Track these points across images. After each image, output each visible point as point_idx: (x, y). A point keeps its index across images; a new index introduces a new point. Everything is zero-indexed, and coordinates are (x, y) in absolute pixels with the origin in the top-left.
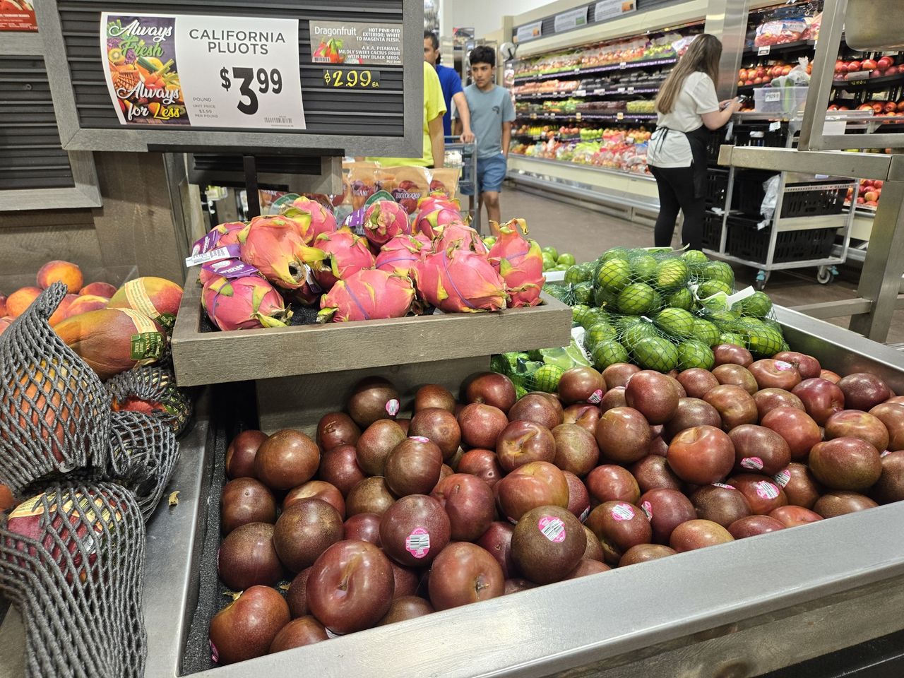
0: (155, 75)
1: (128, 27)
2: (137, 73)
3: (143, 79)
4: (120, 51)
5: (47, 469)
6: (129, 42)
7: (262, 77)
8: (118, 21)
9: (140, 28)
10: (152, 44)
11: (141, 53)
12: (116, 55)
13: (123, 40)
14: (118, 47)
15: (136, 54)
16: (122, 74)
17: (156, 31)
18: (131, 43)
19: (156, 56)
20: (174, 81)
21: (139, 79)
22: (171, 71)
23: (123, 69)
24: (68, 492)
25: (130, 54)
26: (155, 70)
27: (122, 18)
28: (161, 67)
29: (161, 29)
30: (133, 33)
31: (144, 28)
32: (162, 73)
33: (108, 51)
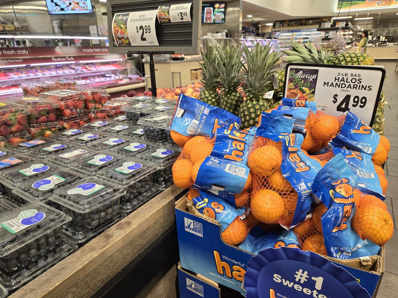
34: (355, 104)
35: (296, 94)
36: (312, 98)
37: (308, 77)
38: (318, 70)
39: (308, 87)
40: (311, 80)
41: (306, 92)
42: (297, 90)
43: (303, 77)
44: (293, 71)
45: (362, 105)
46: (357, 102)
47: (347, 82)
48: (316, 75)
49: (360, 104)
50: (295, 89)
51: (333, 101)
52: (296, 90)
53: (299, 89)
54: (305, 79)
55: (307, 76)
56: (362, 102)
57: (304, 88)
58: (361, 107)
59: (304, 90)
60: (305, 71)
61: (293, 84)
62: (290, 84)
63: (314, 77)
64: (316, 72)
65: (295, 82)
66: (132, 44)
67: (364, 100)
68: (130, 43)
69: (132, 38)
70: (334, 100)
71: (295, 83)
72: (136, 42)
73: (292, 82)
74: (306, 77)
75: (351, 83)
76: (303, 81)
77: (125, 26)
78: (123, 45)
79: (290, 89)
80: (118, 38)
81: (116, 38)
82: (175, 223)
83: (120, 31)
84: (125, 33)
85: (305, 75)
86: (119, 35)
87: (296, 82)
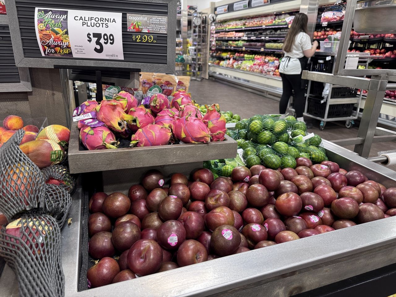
0: (58, 35)
1: (47, 14)
2: (51, 35)
3: (53, 37)
4: (43, 25)
5: (22, 209)
6: (47, 21)
7: (106, 37)
8: (43, 11)
9: (52, 15)
10: (57, 22)
11: (53, 26)
12: (42, 26)
13: (45, 20)
14: (42, 23)
15: (50, 26)
16: (44, 35)
17: (59, 16)
18: (48, 21)
19: (59, 27)
20: (67, 38)
21: (52, 37)
22: (65, 34)
23: (44, 33)
24: (30, 218)
25: (48, 26)
26: (59, 34)
27: (44, 10)
28: (61, 32)
29: (62, 16)
30: (49, 17)
31: (54, 15)
32: (62, 35)
33: (38, 25)
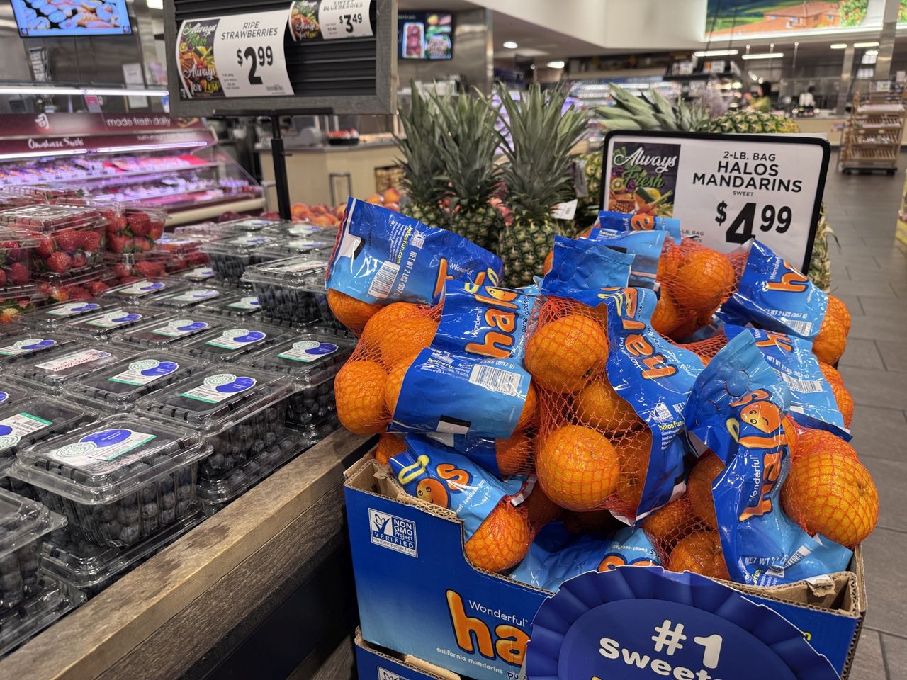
34: (766, 224)
35: (630, 205)
36: (668, 212)
37: (658, 164)
38: (677, 147)
39: (658, 186)
40: (665, 169)
41: (654, 198)
42: (632, 193)
43: (646, 163)
44: (621, 150)
45: (782, 226)
46: (771, 220)
47: (745, 173)
48: (675, 157)
49: (776, 223)
50: (626, 192)
51: (717, 219)
52: (630, 195)
53: (637, 192)
54: (650, 168)
55: (654, 159)
56: (781, 220)
57: (647, 189)
58: (780, 230)
59: (649, 193)
60: (650, 149)
61: (622, 180)
62: (615, 180)
63: (672, 161)
64: (675, 150)
65: (626, 175)
66: (228, 93)
67: (785, 215)
68: (221, 90)
69: (225, 78)
70: (719, 216)
71: (628, 179)
72: (238, 88)
73: (619, 175)
74: (653, 164)
75: (754, 175)
76: (645, 173)
77: (210, 49)
78: (204, 95)
79: (617, 193)
80: (192, 79)
81: (186, 80)
82: (344, 528)
83: (196, 62)
84: (209, 66)
85: (648, 157)
86: (194, 70)
87: (630, 176)
